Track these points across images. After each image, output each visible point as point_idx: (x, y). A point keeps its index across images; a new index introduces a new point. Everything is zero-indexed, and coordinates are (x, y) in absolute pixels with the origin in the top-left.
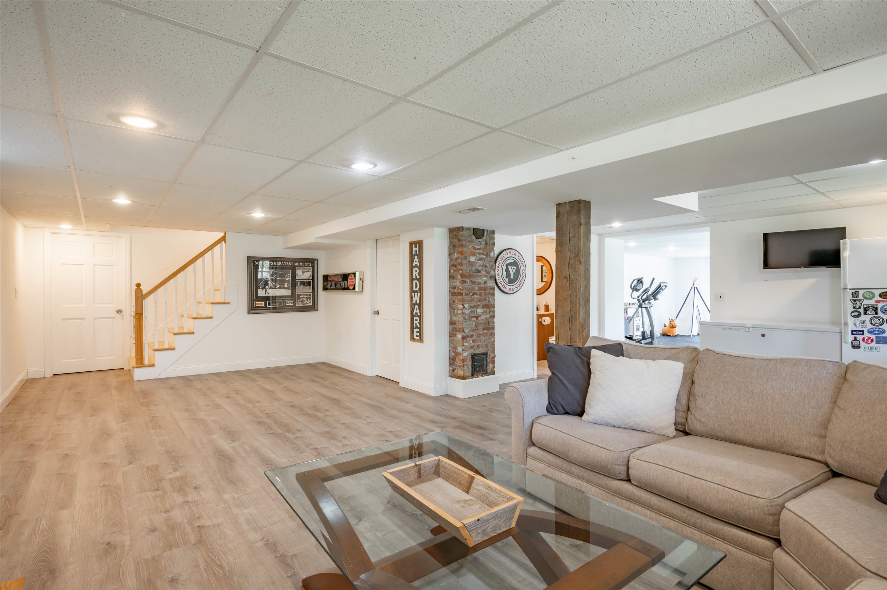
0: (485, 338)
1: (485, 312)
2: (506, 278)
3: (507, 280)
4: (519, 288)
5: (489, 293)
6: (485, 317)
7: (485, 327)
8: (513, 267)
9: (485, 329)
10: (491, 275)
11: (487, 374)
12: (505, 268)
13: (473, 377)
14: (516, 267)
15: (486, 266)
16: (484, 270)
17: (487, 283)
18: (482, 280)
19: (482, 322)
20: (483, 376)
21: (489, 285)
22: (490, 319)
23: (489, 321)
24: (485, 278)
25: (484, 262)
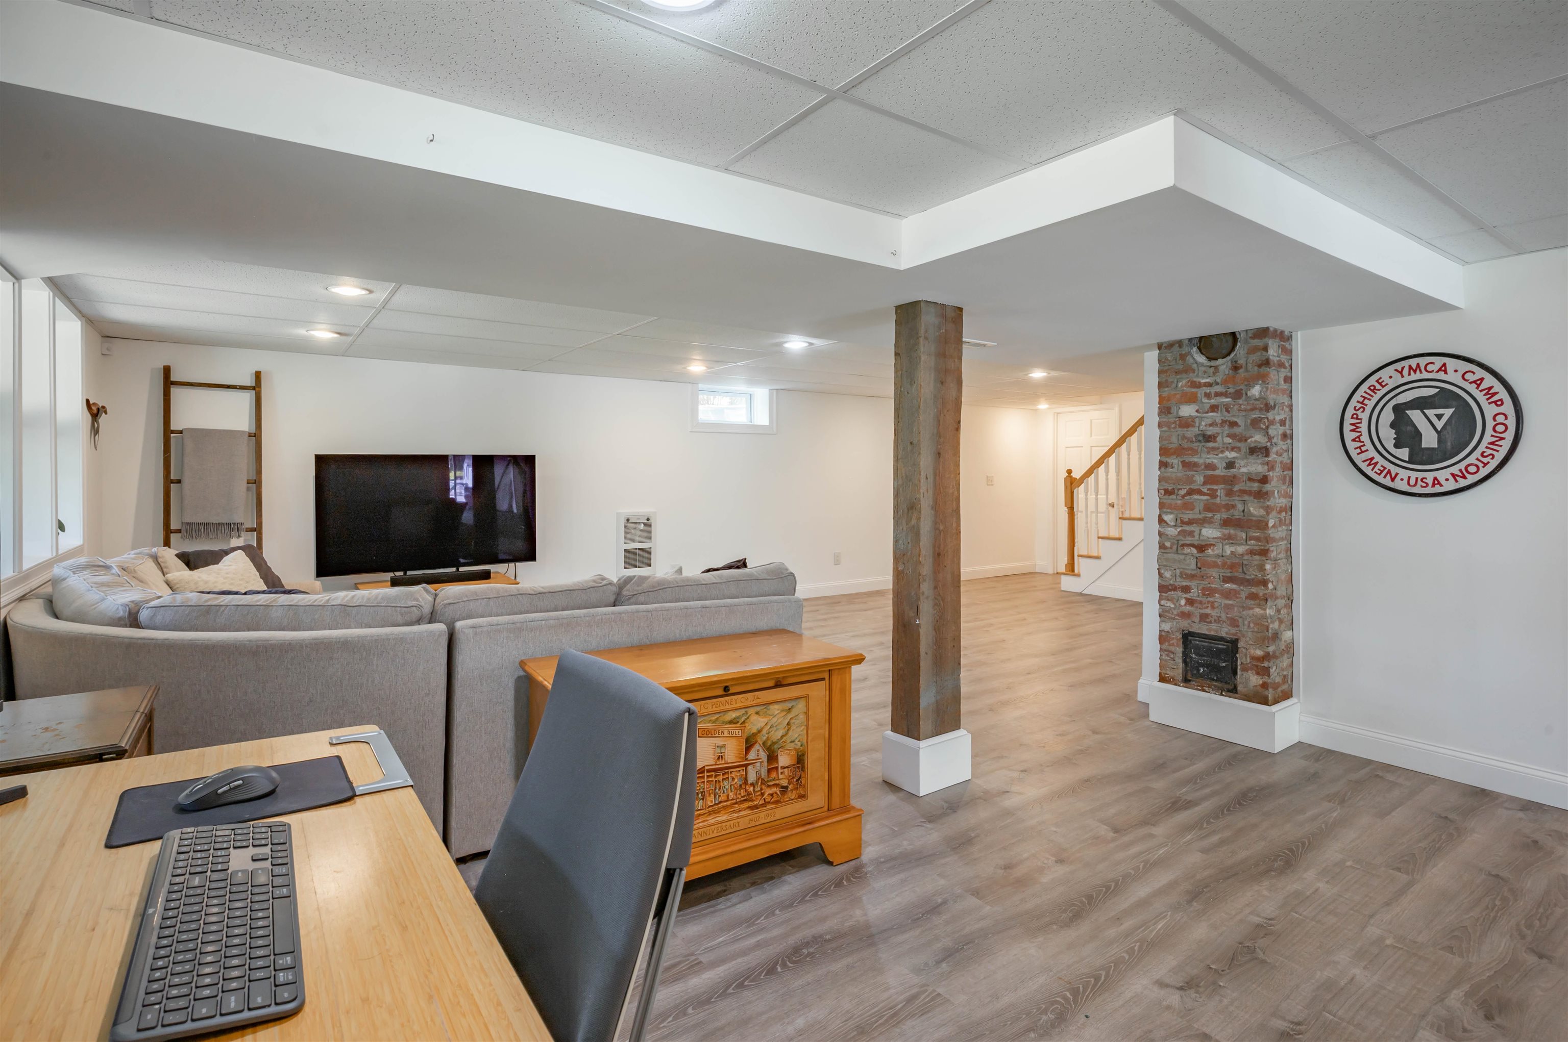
0: (1230, 602)
1: (1229, 539)
2: (1397, 446)
3: (1404, 453)
4: (1471, 479)
5: (1243, 492)
6: (1228, 550)
7: (1229, 575)
8: (1431, 413)
9: (1226, 580)
10: (1252, 445)
11: (1237, 695)
12: (1388, 416)
13: (1188, 685)
14: (1451, 410)
15: (1234, 424)
16: (1226, 432)
17: (1237, 465)
18: (1221, 458)
19: (1219, 561)
20: (1221, 694)
21: (1244, 470)
22: (1246, 557)
23: (1245, 562)
24: (1231, 455)
25: (1226, 413)
